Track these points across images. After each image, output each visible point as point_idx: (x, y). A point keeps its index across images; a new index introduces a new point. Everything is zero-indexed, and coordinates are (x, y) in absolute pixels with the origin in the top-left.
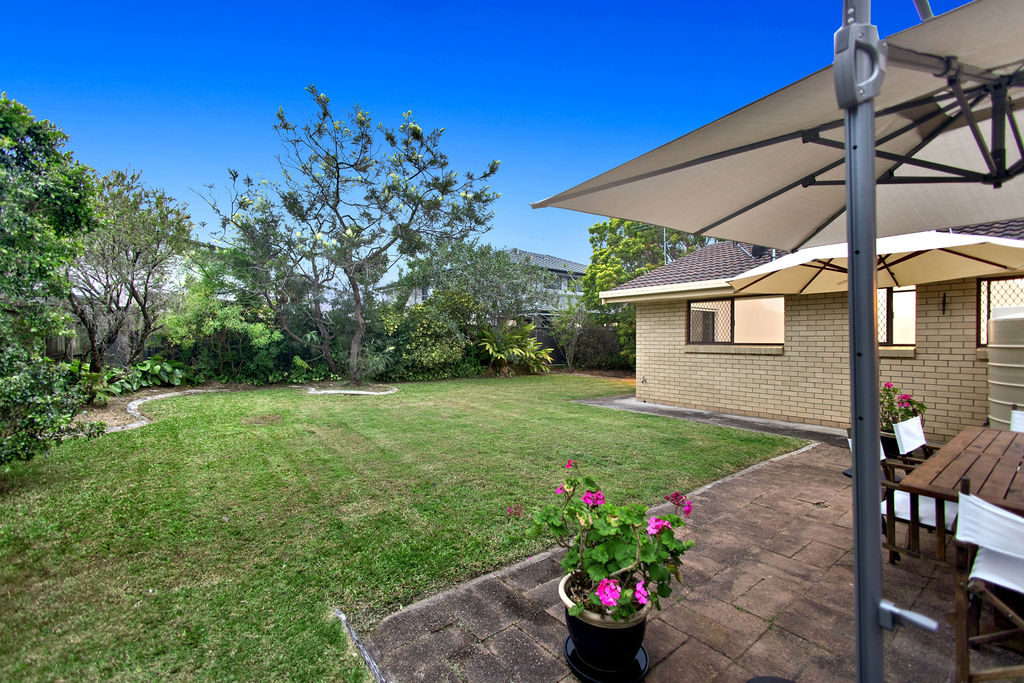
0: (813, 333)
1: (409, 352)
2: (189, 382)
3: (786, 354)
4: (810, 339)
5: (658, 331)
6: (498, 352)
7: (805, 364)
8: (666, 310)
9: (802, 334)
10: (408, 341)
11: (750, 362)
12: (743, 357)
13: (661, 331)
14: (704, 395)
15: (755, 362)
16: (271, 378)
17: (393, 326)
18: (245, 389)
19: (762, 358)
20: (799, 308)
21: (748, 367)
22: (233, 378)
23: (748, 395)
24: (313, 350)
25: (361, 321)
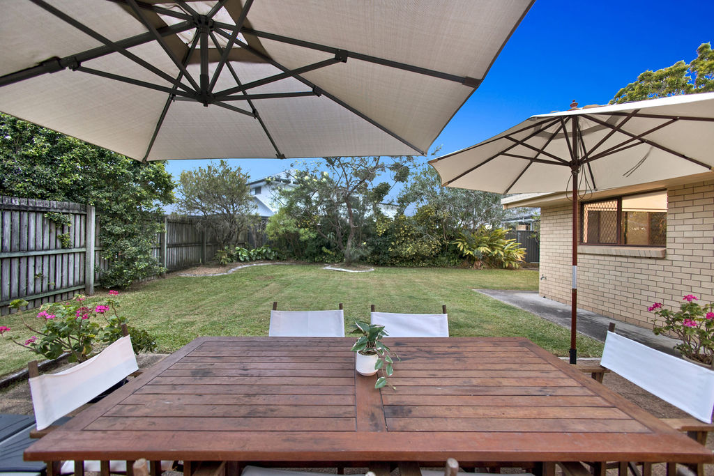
0: (700, 234)
1: (393, 247)
2: (278, 258)
3: (669, 257)
4: (696, 241)
5: (555, 232)
6: (469, 249)
7: (689, 271)
8: (562, 213)
9: (687, 234)
10: (393, 239)
11: (632, 265)
12: (624, 260)
13: (558, 232)
14: (590, 296)
15: (636, 266)
16: (316, 259)
17: (383, 229)
18: (303, 264)
19: (644, 261)
20: (683, 204)
21: (630, 270)
22: (300, 258)
23: (629, 300)
24: (332, 244)
25: (352, 226)
